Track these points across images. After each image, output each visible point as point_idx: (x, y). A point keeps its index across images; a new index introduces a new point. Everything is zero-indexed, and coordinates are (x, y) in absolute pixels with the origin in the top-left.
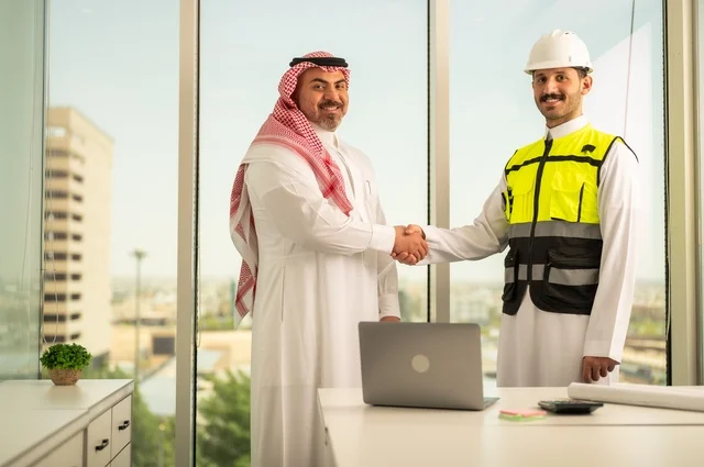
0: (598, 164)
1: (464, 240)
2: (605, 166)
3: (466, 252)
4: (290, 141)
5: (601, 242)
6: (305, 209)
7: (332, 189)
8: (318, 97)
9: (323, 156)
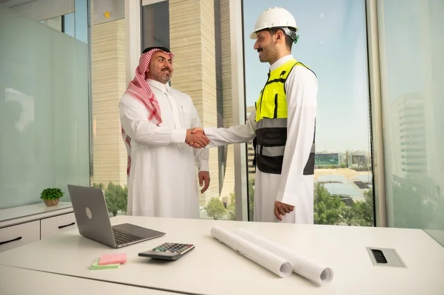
0: (283, 81)
1: (233, 133)
2: (287, 82)
3: (234, 139)
4: (134, 92)
5: (286, 128)
6: (133, 126)
7: (154, 114)
8: (161, 65)
9: (150, 97)
